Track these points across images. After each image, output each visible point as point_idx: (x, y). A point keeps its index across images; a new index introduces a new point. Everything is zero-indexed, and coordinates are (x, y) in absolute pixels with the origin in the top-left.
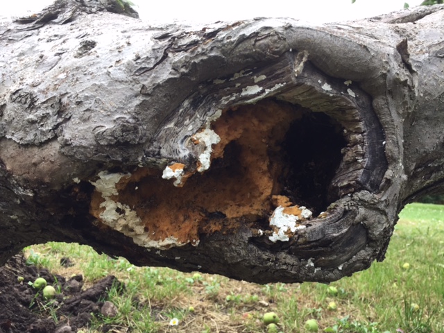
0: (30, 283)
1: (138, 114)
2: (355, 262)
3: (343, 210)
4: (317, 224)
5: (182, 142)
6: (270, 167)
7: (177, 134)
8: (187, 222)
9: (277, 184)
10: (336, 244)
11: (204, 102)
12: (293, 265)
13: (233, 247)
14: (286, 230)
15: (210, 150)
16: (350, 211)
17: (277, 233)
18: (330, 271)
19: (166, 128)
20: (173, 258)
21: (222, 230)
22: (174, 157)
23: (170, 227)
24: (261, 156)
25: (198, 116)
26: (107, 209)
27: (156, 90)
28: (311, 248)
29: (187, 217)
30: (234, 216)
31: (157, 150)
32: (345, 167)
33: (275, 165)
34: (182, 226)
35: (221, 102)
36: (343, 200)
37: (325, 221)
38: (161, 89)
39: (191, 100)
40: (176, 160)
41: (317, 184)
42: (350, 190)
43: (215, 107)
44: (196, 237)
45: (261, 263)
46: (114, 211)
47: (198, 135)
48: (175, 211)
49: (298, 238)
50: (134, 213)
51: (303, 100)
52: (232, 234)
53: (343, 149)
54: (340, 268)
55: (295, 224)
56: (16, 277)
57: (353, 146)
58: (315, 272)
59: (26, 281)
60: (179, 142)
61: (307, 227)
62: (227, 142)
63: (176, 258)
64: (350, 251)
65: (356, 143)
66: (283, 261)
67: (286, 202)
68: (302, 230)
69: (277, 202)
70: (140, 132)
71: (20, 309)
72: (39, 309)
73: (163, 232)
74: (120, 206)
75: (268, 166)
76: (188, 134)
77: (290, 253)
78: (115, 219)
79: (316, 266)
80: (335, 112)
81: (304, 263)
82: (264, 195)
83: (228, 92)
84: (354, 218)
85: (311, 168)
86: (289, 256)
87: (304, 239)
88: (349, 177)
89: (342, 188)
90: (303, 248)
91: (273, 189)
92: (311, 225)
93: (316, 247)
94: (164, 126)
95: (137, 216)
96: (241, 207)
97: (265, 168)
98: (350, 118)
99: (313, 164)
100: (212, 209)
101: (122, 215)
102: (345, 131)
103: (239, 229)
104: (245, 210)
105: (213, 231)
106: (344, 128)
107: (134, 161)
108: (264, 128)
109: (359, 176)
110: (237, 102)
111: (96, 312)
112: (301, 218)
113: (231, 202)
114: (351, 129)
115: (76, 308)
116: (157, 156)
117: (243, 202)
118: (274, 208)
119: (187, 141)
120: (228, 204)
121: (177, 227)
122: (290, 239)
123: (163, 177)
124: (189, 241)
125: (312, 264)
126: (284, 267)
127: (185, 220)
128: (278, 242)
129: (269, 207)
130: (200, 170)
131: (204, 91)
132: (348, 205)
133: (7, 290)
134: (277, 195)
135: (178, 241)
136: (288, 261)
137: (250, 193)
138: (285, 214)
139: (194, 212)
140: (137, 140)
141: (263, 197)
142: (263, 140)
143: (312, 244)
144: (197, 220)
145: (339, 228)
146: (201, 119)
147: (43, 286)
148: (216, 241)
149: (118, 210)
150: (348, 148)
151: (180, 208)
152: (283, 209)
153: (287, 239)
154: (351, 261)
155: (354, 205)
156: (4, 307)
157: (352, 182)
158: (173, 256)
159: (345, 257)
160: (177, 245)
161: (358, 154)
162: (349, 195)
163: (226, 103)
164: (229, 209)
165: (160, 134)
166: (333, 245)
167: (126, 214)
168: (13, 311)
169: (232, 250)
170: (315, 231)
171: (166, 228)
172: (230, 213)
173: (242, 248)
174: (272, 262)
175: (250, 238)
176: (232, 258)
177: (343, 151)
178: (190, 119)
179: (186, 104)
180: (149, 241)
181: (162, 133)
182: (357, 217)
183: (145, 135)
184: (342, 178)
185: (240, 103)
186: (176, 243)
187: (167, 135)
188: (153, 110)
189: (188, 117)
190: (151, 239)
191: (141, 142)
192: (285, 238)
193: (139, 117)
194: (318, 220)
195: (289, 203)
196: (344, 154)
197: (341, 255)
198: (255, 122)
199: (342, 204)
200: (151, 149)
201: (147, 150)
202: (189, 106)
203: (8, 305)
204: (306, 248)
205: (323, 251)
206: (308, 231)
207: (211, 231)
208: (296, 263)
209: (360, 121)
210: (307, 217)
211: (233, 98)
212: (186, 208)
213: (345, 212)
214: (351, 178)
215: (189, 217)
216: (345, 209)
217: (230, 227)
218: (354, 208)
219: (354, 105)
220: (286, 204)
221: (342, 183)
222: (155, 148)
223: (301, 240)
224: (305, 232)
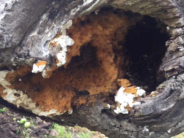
0: (18, 121)
1: (4, 26)
2: (180, 128)
3: (169, 90)
4: (149, 101)
5: (45, 45)
6: (115, 60)
7: (40, 40)
8: (64, 99)
9: (121, 71)
10: (165, 116)
11: (58, 15)
12: (132, 132)
13: (92, 116)
14: (126, 106)
15: (65, 50)
16: (175, 90)
17: (119, 107)
18: (161, 134)
19: (31, 36)
20: (60, 120)
21: (86, 103)
22: (40, 56)
23: (53, 103)
24: (109, 53)
25: (55, 26)
26: (8, 94)
27: (15, 6)
28: (145, 120)
29: (64, 96)
30: (94, 93)
31: (27, 52)
32: (169, 56)
33: (119, 58)
34: (61, 102)
35: (70, 14)
36: (169, 81)
37: (155, 99)
38: (19, 5)
39: (48, 14)
40: (41, 59)
41: (149, 69)
42: (175, 73)
43: (66, 18)
44: (70, 108)
45: (111, 128)
46: (13, 95)
47: (56, 40)
48: (56, 92)
49: (135, 112)
50: (26, 96)
51: (132, 5)
52: (92, 106)
53: (167, 42)
54: (169, 131)
55: (132, 101)
56: (13, 119)
57: (175, 38)
58: (150, 134)
59: (17, 120)
60: (43, 46)
61: (142, 103)
62: (81, 44)
63: (62, 120)
64: (177, 120)
65: (177, 36)
66: (125, 128)
67: (127, 84)
68: (138, 105)
69: (121, 84)
70: (5, 39)
71: (12, 135)
72: (21, 134)
73: (48, 105)
74: (15, 92)
75: (114, 59)
76: (48, 39)
77: (130, 122)
78: (15, 100)
79: (150, 131)
80: (159, 13)
81: (141, 129)
82: (112, 79)
83: (74, 5)
84: (179, 95)
85: (145, 59)
86: (129, 124)
87: (139, 114)
88: (173, 63)
89: (167, 72)
90: (139, 120)
91: (118, 75)
92: (144, 102)
93: (149, 119)
94: (30, 34)
95: (29, 97)
96: (99, 88)
97: (112, 60)
98: (171, 16)
99: (146, 56)
100: (81, 89)
101: (19, 97)
102: (168, 28)
103: (96, 103)
104: (101, 89)
105: (81, 104)
106: (167, 26)
107: (7, 62)
108: (107, 32)
109: (182, 62)
110: (81, 12)
111: (48, 135)
112: (136, 96)
113: (93, 84)
114: (172, 25)
115: (38, 133)
116: (28, 57)
117: (100, 84)
118: (119, 87)
119: (49, 45)
120: (91, 85)
121: (57, 102)
122: (129, 112)
123: (33, 71)
124: (65, 111)
125: (147, 130)
126: (126, 133)
127: (62, 97)
128: (121, 114)
129: (116, 87)
130: (59, 65)
131: (57, 6)
132: (174, 85)
133: (6, 126)
134: (120, 78)
135: (57, 112)
136: (128, 128)
137: (104, 78)
138: (125, 93)
139: (68, 92)
140: (4, 45)
141: (112, 80)
142: (108, 41)
143: (146, 117)
144: (70, 97)
145: (167, 104)
146: (57, 28)
147: (24, 123)
148: (83, 111)
149: (15, 94)
150: (171, 41)
151: (60, 90)
152: (124, 89)
153: (127, 113)
154: (177, 127)
155: (179, 86)
156: (3, 134)
157: (176, 67)
158: (60, 119)
159: (172, 125)
160: (57, 114)
161: (179, 44)
162: (174, 77)
163: (74, 14)
164: (92, 89)
165: (28, 41)
166: (163, 117)
167: (21, 97)
168: (8, 136)
169: (92, 118)
170: (147, 107)
171: (50, 103)
172: (92, 92)
173: (98, 117)
174: (117, 128)
175: (102, 110)
176: (92, 123)
177: (167, 43)
178: (49, 28)
179: (44, 17)
180: (40, 112)
181: (29, 40)
182: (181, 95)
183: (11, 41)
184: (167, 64)
185: (83, 12)
186: (56, 113)
187: (33, 41)
188: (15, 22)
189: (48, 27)
190: (41, 111)
191: (7, 46)
192: (125, 111)
193: (5, 28)
194: (149, 98)
195: (129, 84)
196: (168, 46)
197: (170, 123)
198: (100, 28)
199: (168, 85)
200: (22, 52)
201: (19, 53)
202: (47, 19)
203: (5, 133)
204: (142, 120)
205: (155, 121)
206: (142, 107)
207: (79, 104)
208: (134, 130)
209: (179, 17)
210: (141, 95)
211: (78, 9)
212: (63, 90)
213: (172, 91)
214: (175, 64)
215: (65, 95)
216: (171, 89)
217: (90, 102)
218: (179, 88)
219: (174, 4)
220: (127, 85)
221: (168, 68)
222: (25, 51)
223: (137, 114)
224: (140, 109)
